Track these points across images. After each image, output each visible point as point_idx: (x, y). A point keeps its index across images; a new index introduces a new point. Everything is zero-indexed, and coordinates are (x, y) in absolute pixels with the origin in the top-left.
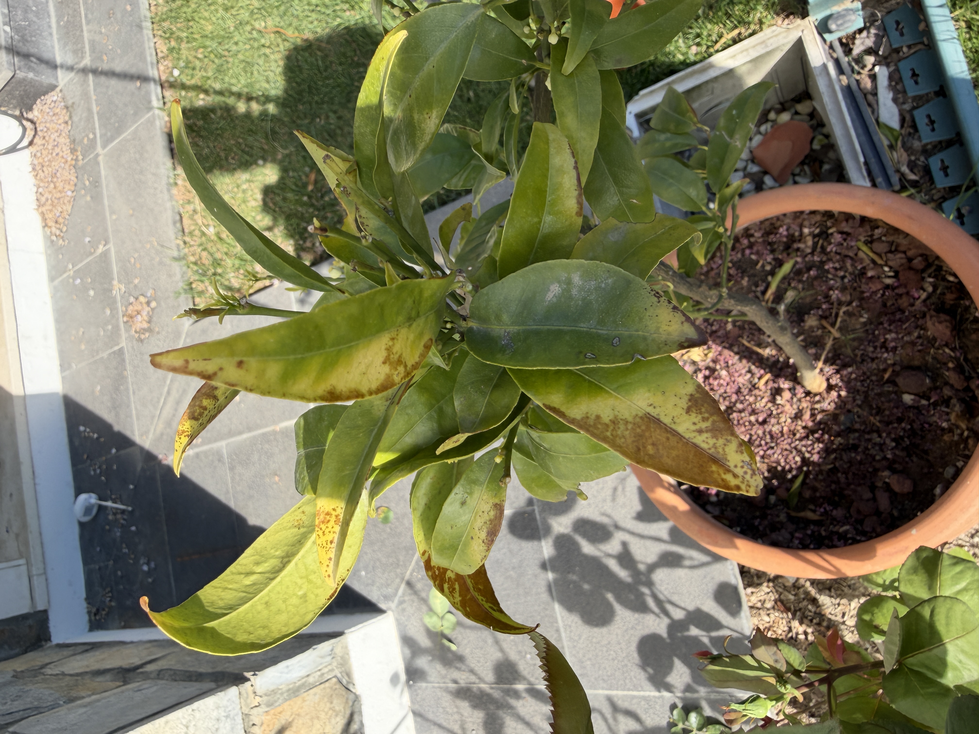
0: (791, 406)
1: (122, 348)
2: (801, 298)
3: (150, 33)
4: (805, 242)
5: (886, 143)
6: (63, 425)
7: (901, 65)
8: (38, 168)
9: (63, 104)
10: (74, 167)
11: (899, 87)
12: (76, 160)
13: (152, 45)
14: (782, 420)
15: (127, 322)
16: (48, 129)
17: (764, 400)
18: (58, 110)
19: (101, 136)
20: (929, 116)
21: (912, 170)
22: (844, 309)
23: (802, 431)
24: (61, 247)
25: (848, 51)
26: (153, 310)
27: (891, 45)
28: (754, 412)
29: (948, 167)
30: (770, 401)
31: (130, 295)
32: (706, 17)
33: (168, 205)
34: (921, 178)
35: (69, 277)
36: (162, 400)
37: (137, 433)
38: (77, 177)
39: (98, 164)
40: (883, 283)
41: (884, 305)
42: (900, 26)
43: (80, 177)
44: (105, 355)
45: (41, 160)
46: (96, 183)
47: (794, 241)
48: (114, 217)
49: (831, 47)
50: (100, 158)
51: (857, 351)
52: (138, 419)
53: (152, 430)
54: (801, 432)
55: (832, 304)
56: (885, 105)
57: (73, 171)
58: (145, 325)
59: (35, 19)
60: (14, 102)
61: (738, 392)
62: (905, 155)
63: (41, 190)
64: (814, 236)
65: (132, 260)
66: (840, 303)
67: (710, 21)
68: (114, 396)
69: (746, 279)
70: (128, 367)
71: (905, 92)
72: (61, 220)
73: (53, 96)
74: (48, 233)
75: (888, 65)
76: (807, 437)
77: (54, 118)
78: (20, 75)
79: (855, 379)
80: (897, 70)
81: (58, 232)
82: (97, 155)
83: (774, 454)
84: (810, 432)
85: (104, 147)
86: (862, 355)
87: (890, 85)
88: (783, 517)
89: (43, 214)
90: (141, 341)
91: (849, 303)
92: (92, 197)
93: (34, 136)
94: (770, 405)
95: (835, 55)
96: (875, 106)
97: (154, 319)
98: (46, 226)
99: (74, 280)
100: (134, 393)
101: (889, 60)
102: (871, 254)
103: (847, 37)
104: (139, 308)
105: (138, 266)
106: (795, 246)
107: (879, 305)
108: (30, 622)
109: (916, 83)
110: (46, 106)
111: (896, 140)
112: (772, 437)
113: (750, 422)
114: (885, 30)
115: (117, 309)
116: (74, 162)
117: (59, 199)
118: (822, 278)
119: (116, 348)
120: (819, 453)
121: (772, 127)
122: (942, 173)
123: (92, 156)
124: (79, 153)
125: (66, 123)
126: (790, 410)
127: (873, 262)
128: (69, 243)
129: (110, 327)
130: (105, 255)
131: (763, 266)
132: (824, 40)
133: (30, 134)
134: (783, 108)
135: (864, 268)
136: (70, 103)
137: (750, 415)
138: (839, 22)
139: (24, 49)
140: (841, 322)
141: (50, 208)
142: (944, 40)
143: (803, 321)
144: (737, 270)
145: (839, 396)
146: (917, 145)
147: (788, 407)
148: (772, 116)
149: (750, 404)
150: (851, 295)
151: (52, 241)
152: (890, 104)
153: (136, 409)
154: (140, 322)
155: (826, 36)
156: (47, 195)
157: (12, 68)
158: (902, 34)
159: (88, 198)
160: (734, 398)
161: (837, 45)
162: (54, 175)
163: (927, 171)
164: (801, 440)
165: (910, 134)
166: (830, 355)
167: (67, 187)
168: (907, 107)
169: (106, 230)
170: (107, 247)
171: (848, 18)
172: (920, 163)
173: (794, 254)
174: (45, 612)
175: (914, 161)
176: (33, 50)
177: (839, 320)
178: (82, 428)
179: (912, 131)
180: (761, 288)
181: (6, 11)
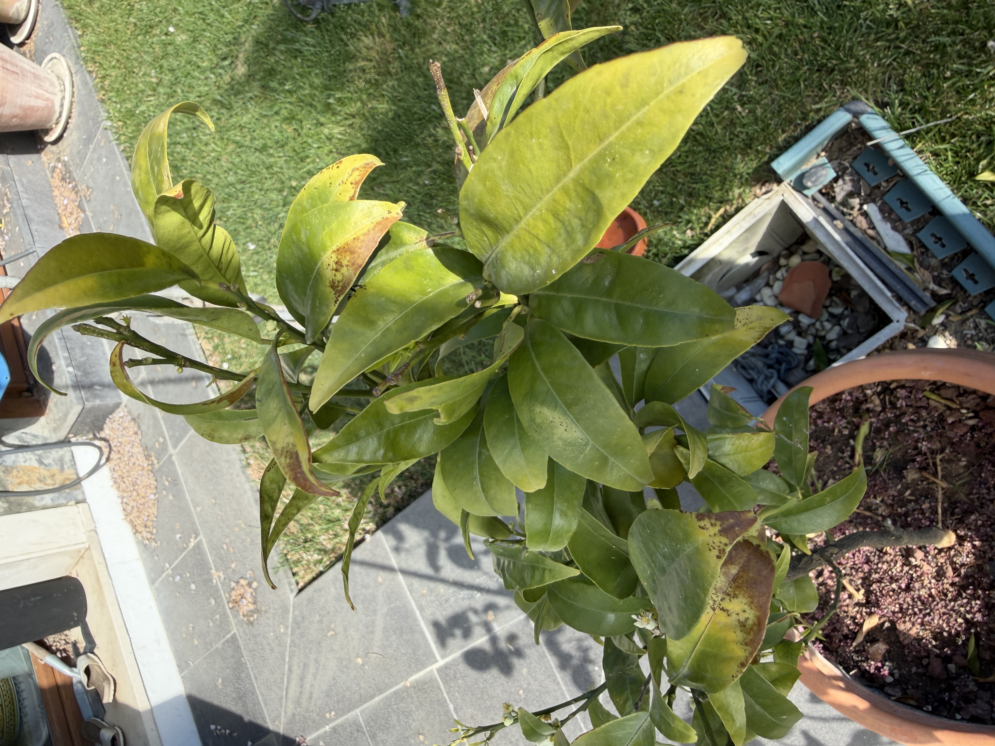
0: (929, 564)
1: (235, 634)
2: (891, 454)
3: (194, 337)
4: (872, 402)
5: (903, 267)
6: (193, 727)
7: (886, 198)
8: (118, 481)
9: (129, 417)
10: (152, 471)
11: (893, 216)
12: (152, 465)
13: (198, 347)
14: (926, 582)
15: (233, 607)
16: (121, 443)
17: (899, 564)
18: (126, 425)
19: (170, 438)
20: (933, 235)
21: (940, 285)
22: (939, 457)
23: (951, 589)
24: (155, 550)
25: (832, 199)
26: (255, 590)
27: (869, 185)
28: (892, 579)
29: (973, 275)
30: (904, 564)
31: (230, 580)
32: (690, 204)
33: (247, 486)
34: (952, 290)
35: (168, 575)
36: (286, 679)
37: (268, 720)
38: (156, 480)
39: (173, 463)
40: (967, 425)
41: (978, 445)
42: (871, 167)
43: (159, 479)
44: (219, 645)
45: (120, 473)
46: (175, 482)
47: (861, 403)
48: (199, 509)
49: (814, 199)
50: (174, 458)
51: (971, 496)
52: (266, 705)
53: (283, 714)
54: (952, 592)
55: (925, 454)
56: (887, 235)
57: (152, 475)
58: (252, 607)
59: (91, 352)
60: (87, 428)
61: (868, 561)
62: (927, 273)
63: (125, 500)
64: (879, 394)
65: (225, 546)
66: (933, 452)
67: (695, 207)
68: (237, 685)
69: (829, 447)
70: (244, 653)
71: (900, 220)
72: (149, 524)
73: (120, 413)
74: (140, 538)
75: (874, 201)
76: (959, 595)
77: (124, 432)
78: (88, 405)
79: (983, 525)
80: (884, 203)
81: (149, 536)
82: (171, 456)
83: (933, 620)
84: (961, 588)
85: (175, 447)
86: (978, 498)
87: (884, 218)
88: (972, 687)
89: (131, 521)
90: (251, 623)
91: (942, 451)
92: (174, 496)
93: (110, 452)
94: (906, 569)
95: (821, 206)
96: (878, 238)
97: (259, 599)
98: (137, 532)
99: (174, 578)
100: (256, 678)
101: (873, 197)
102: (943, 401)
103: (826, 187)
104: (242, 591)
105: (231, 550)
106: (864, 407)
107: (972, 448)
109: (908, 209)
110: (115, 423)
111: (913, 262)
112: (923, 603)
113: (893, 590)
114: (857, 173)
115: (220, 597)
116: (150, 467)
117: (144, 504)
118: (903, 431)
119: (228, 636)
120: (979, 611)
121: (787, 271)
122: (970, 281)
123: (166, 457)
124: (153, 458)
125: (136, 433)
126: (929, 569)
127: (949, 408)
128: (161, 543)
129: (218, 617)
130: (198, 546)
131: (840, 431)
132: (806, 196)
133: (106, 451)
134: (790, 253)
135: (941, 414)
136: (135, 415)
137: (891, 583)
138: (813, 179)
139: (87, 381)
140: (942, 470)
141: (137, 514)
142: (918, 174)
143: (904, 477)
144: (816, 440)
145: (974, 546)
146: (933, 262)
147: (926, 568)
148: (783, 261)
149: (885, 572)
150: (940, 442)
151: (145, 546)
152: (892, 233)
153: (261, 693)
154: (246, 606)
155: (806, 192)
156: (132, 503)
157: (81, 402)
158: (875, 173)
159: (171, 497)
160: (866, 568)
161: (819, 197)
162: (134, 484)
163: (954, 282)
164: (954, 599)
165: (923, 253)
166: (946, 505)
167: (149, 491)
168: (909, 231)
169: (194, 523)
170: (198, 539)
171: (819, 174)
172: (945, 276)
173: (866, 416)
175: (938, 276)
176: (95, 380)
177: (939, 469)
178: (213, 727)
179: (923, 250)
180: (847, 454)
181: (66, 354)
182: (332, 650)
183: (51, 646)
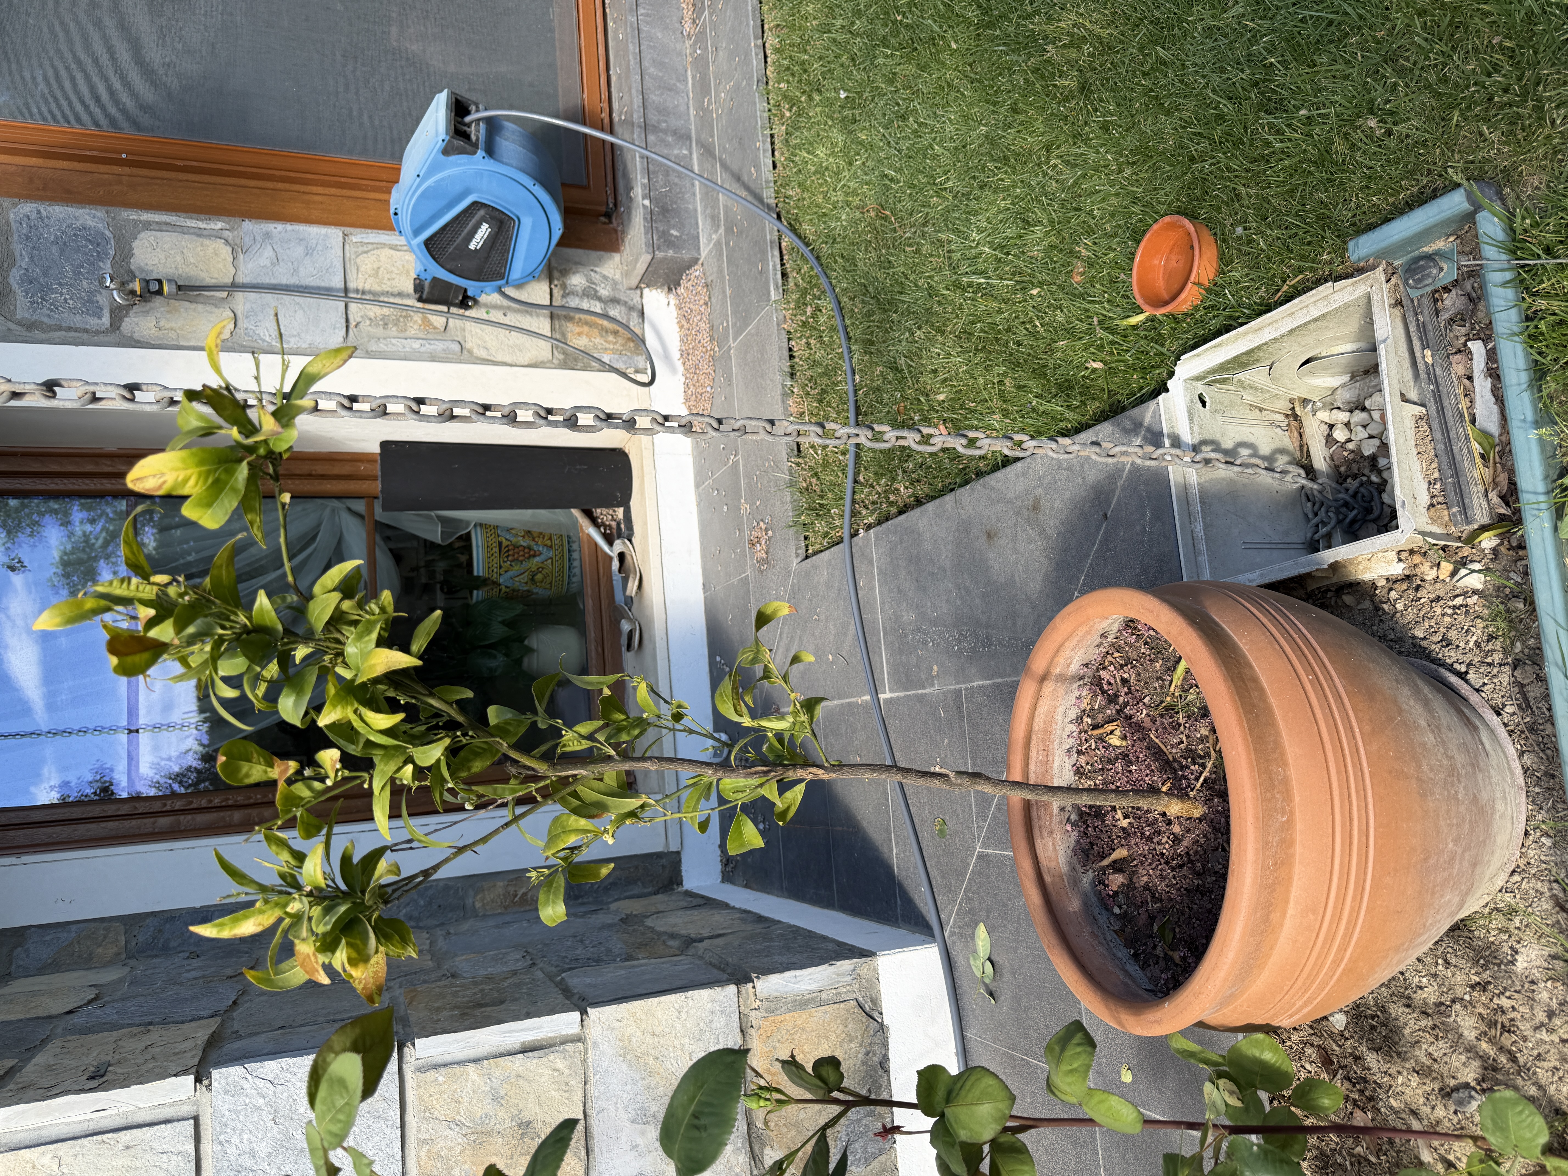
1: (748, 576)
8: (685, 355)
9: (703, 281)
10: (712, 358)
12: (714, 350)
15: (751, 548)
16: (692, 311)
18: (699, 289)
19: (733, 326)
24: (703, 451)
26: (771, 539)
31: (753, 517)
35: (709, 486)
36: (776, 643)
38: (714, 371)
39: (730, 358)
43: (717, 370)
44: (735, 581)
46: (729, 380)
50: (732, 352)
56: (1482, 397)
57: (712, 363)
58: (764, 555)
59: (676, 180)
60: (662, 279)
63: (688, 379)
65: (756, 477)
70: (752, 599)
73: (696, 271)
77: (696, 298)
78: (659, 255)
82: (730, 348)
85: (735, 338)
90: (761, 572)
92: (726, 396)
93: (682, 317)
97: (771, 549)
99: (713, 491)
104: (761, 535)
105: (760, 485)
108: (664, 861)
110: (691, 283)
115: (744, 531)
116: (712, 353)
117: (702, 392)
119: (743, 575)
123: (726, 348)
124: (716, 343)
125: (706, 304)
128: (709, 447)
129: (739, 551)
136: (709, 281)
141: (695, 402)
151: (697, 442)
152: (1488, 396)
154: (760, 551)
156: (693, 386)
157: (651, 250)
159: (723, 397)
161: (1424, 304)
162: (696, 365)
167: (707, 381)
170: (737, 458)
171: (1427, 271)
174: (678, 853)
176: (673, 221)
181: (646, 181)
182: (813, 635)
183: (598, 517)
